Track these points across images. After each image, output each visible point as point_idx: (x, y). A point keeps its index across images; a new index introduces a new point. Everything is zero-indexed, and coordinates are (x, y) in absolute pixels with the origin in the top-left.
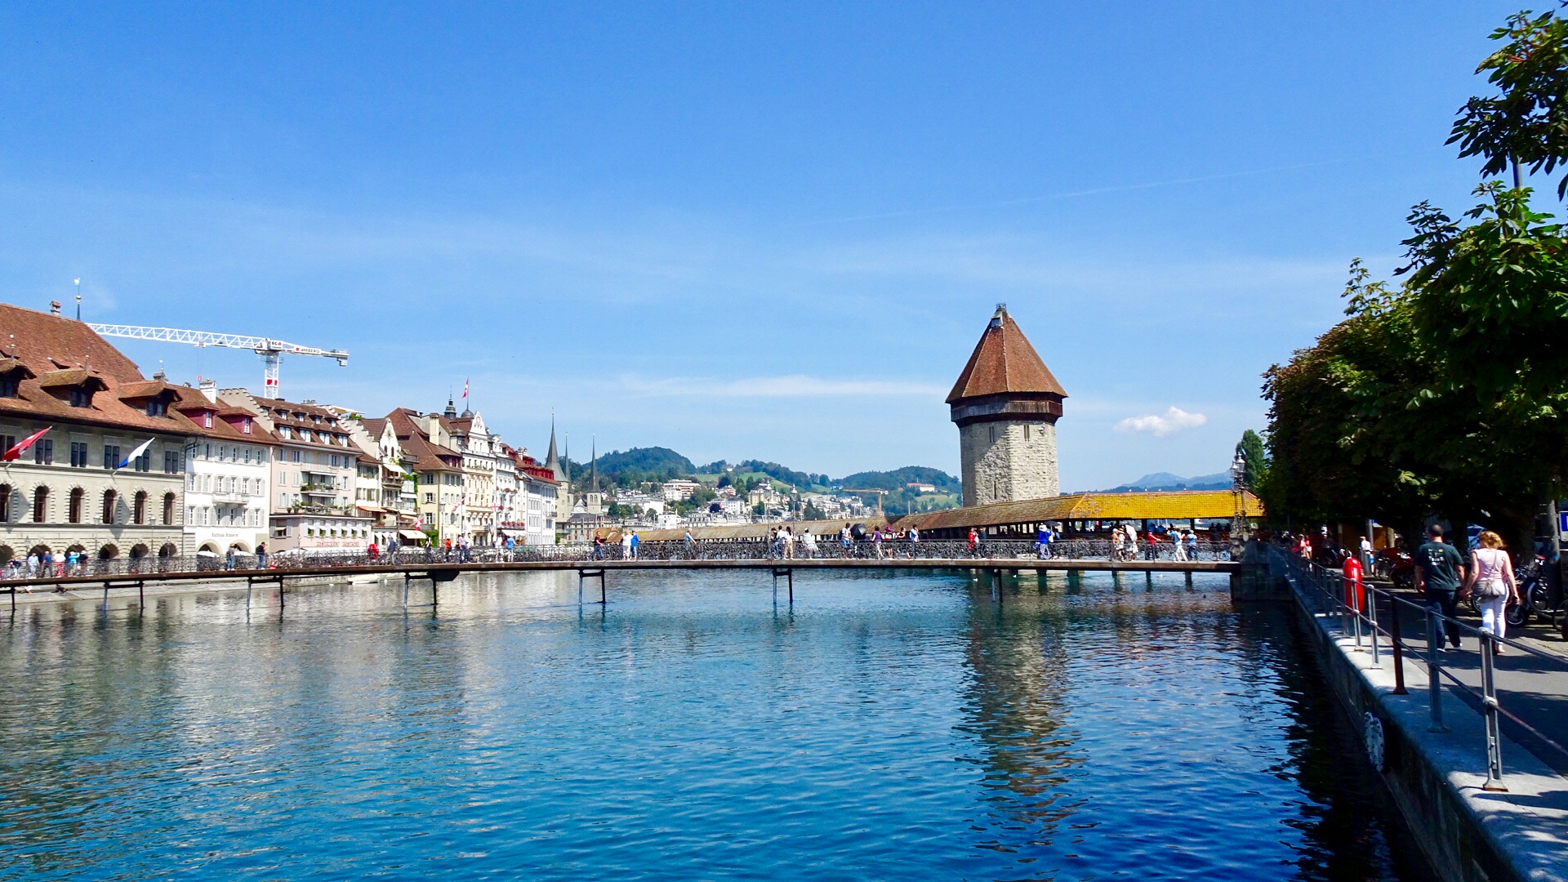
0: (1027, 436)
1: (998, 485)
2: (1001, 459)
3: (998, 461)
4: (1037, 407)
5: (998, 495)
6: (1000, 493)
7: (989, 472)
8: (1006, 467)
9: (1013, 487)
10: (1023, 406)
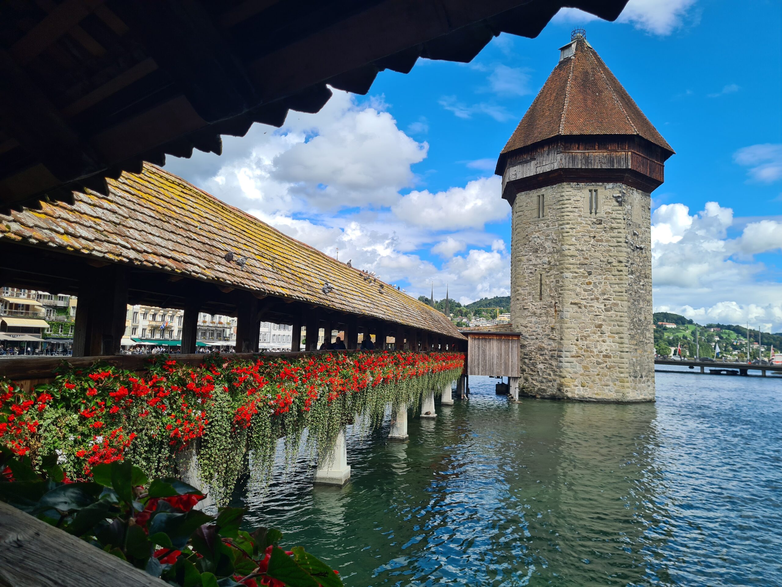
0: (593, 207)
1: (546, 280)
2: (553, 241)
3: (548, 244)
4: (611, 161)
5: (545, 294)
6: (547, 292)
7: (534, 262)
8: (558, 252)
9: (567, 282)
10: (587, 159)
